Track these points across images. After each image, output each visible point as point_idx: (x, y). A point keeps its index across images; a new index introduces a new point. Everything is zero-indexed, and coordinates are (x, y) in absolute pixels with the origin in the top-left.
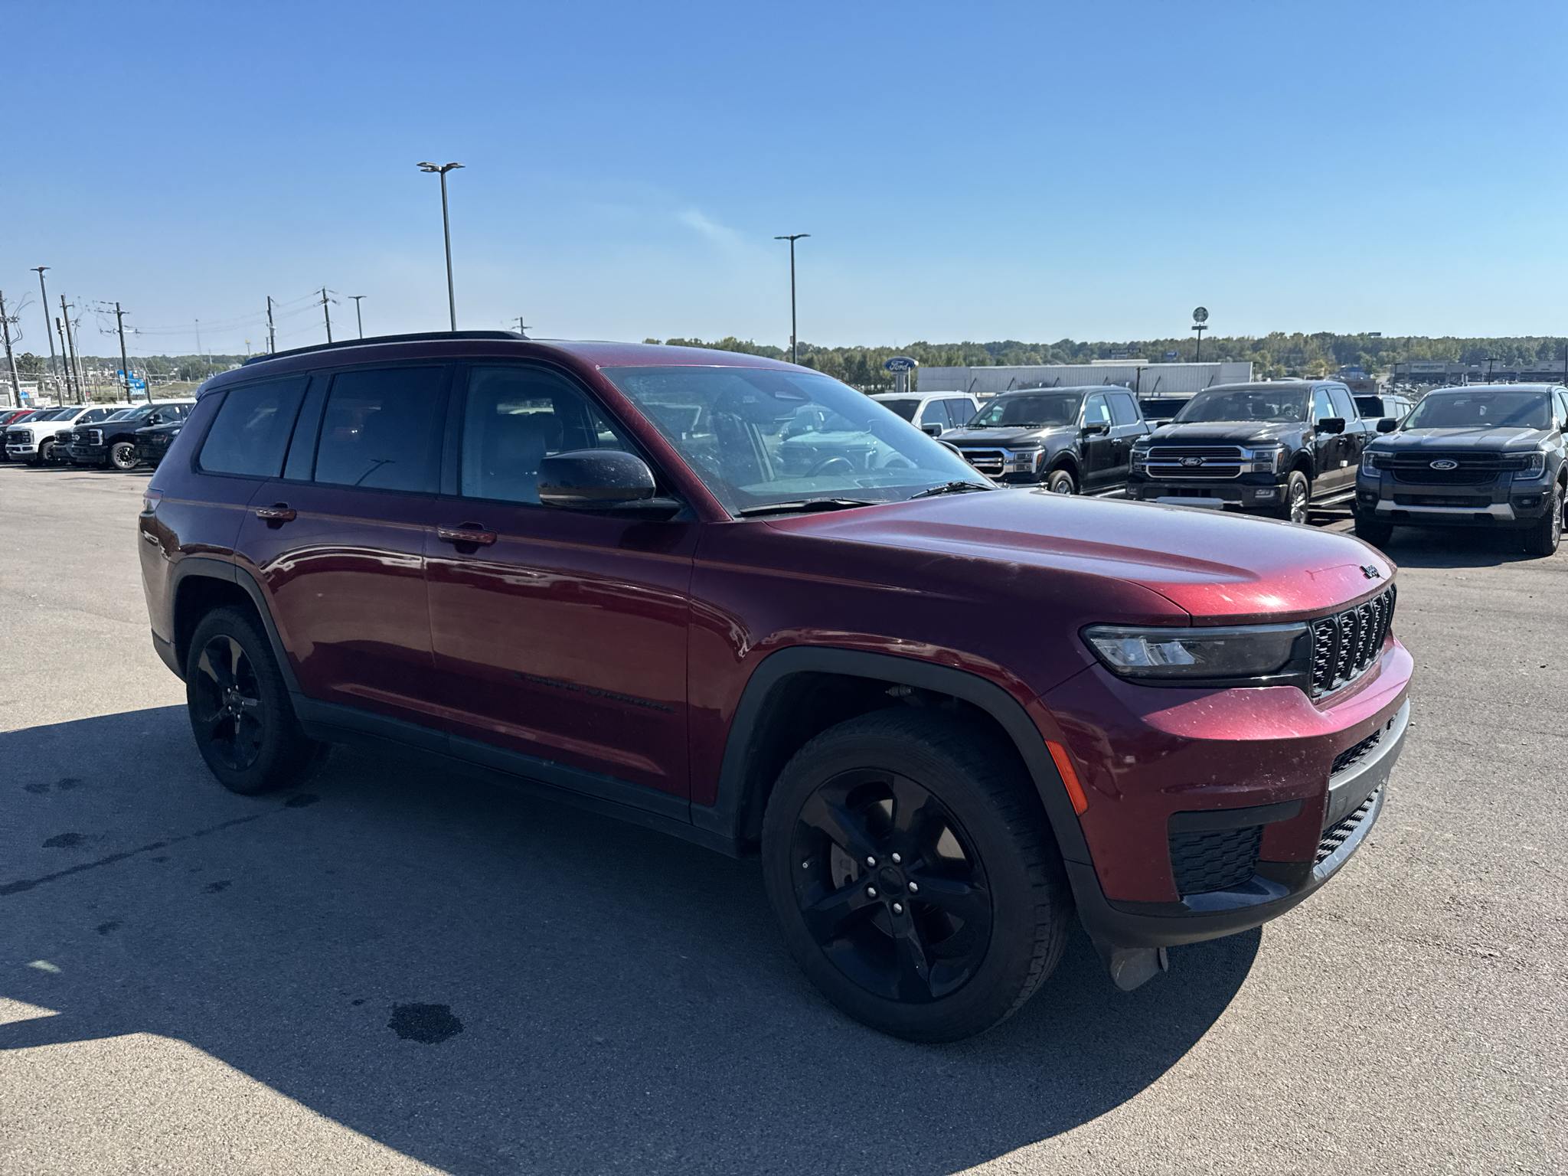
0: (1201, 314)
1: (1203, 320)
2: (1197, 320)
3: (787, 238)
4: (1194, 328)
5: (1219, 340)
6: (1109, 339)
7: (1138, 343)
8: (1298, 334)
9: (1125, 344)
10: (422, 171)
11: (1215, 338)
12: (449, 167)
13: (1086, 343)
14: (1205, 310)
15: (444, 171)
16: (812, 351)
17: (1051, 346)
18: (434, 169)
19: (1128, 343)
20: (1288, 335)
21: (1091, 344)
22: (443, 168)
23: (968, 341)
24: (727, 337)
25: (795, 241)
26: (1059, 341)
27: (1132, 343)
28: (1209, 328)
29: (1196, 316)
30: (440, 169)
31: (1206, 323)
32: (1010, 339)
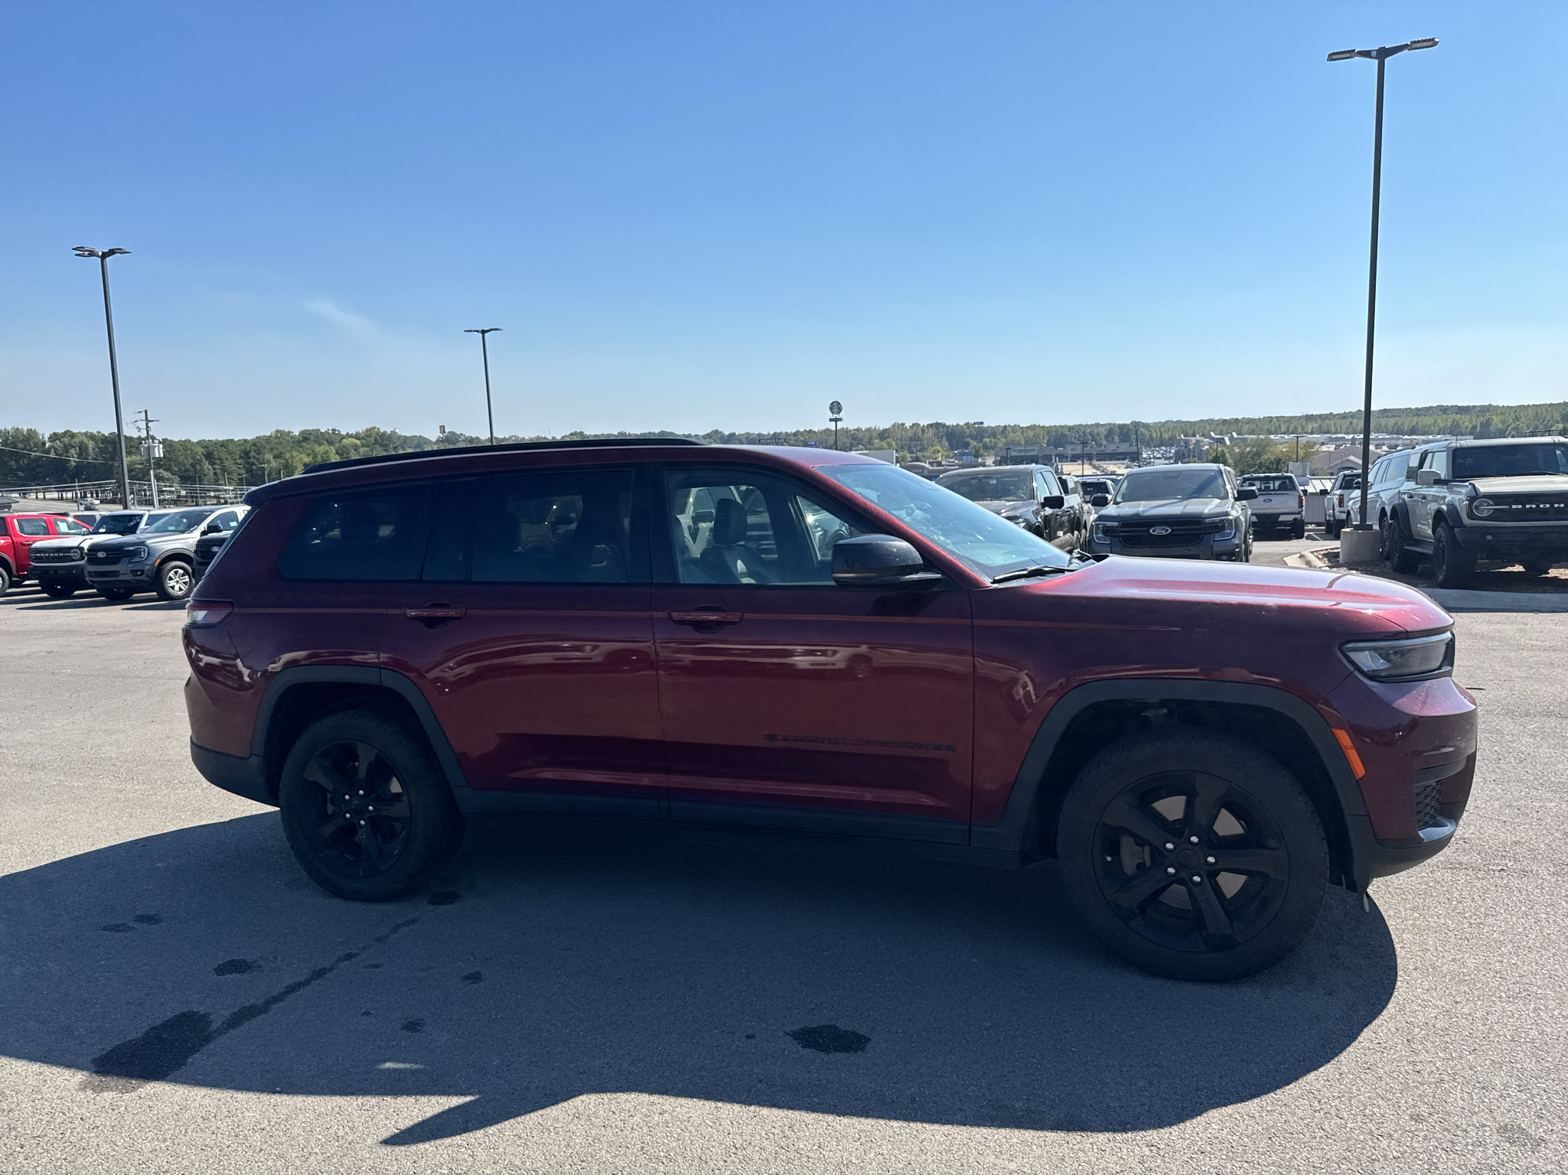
0: (836, 407)
1: (839, 413)
2: (833, 413)
3: (478, 331)
4: (831, 420)
5: (850, 430)
6: (755, 430)
7: (781, 433)
8: (916, 424)
9: (769, 434)
10: (76, 255)
11: (847, 428)
12: (112, 252)
13: (734, 434)
14: (839, 403)
15: (104, 256)
16: (463, 441)
17: (703, 436)
18: (92, 254)
19: (772, 433)
20: (908, 425)
21: (739, 435)
22: (103, 253)
23: (624, 431)
24: (369, 427)
25: (486, 335)
26: (709, 432)
27: (775, 433)
28: (844, 419)
29: (831, 409)
30: (100, 254)
31: (841, 415)
32: (665, 430)
